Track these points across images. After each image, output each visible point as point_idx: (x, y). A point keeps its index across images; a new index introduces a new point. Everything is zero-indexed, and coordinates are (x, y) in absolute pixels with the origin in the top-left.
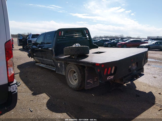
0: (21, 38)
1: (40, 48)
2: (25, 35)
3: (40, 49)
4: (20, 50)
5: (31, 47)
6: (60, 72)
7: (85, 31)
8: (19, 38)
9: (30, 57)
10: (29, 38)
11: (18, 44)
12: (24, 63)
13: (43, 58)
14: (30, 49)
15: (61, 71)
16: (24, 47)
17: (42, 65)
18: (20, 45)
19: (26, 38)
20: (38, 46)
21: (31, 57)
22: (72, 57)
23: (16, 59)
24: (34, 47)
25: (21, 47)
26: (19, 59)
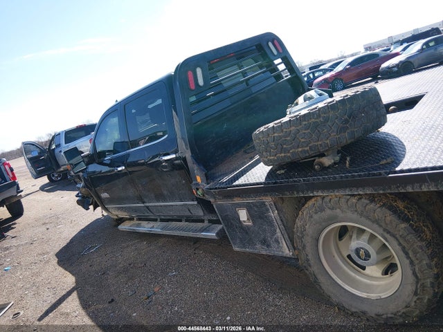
0: (35, 154)
1: (120, 166)
2: (42, 142)
3: (119, 169)
4: (43, 188)
5: (81, 174)
6: (258, 246)
7: (270, 44)
8: (30, 156)
9: (88, 209)
10: (58, 146)
11: (32, 173)
12: (74, 234)
13: (144, 203)
14: (77, 180)
15: (265, 242)
16: (53, 176)
17: (146, 227)
18: (38, 175)
19: (49, 149)
20: (108, 162)
21: (91, 207)
22: (321, 164)
23: (44, 228)
24: (94, 168)
25: (44, 180)
26: (53, 225)
